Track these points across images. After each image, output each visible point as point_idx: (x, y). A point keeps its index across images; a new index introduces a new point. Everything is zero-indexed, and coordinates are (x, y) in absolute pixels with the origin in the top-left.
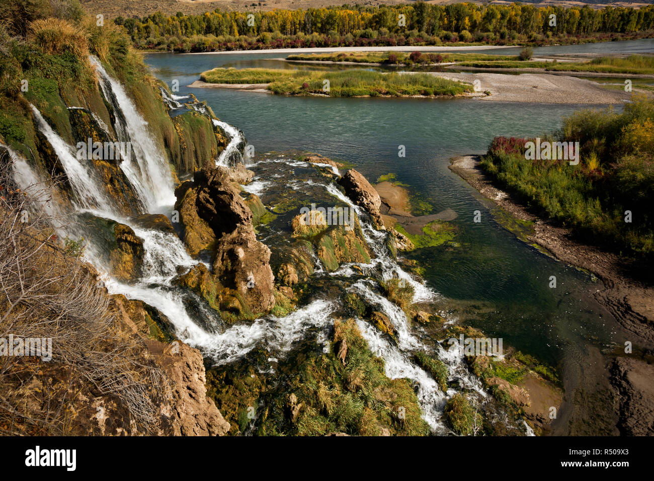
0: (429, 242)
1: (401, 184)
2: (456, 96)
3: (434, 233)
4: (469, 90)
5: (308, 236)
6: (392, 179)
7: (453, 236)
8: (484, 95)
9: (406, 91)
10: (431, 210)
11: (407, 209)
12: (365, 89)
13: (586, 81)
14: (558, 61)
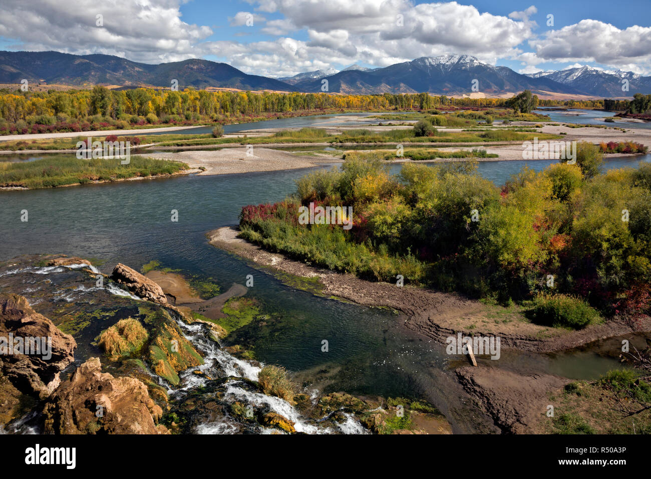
0: (238, 323)
1: (170, 270)
2: (173, 174)
3: (237, 312)
4: (184, 168)
5: (131, 353)
6: (156, 267)
7: (258, 309)
8: (200, 171)
9: (120, 175)
10: (218, 289)
11: (193, 294)
12: (73, 177)
13: (281, 151)
14: (248, 136)
